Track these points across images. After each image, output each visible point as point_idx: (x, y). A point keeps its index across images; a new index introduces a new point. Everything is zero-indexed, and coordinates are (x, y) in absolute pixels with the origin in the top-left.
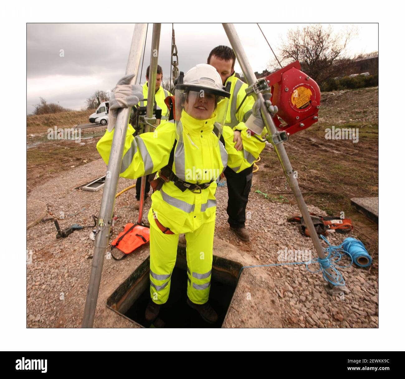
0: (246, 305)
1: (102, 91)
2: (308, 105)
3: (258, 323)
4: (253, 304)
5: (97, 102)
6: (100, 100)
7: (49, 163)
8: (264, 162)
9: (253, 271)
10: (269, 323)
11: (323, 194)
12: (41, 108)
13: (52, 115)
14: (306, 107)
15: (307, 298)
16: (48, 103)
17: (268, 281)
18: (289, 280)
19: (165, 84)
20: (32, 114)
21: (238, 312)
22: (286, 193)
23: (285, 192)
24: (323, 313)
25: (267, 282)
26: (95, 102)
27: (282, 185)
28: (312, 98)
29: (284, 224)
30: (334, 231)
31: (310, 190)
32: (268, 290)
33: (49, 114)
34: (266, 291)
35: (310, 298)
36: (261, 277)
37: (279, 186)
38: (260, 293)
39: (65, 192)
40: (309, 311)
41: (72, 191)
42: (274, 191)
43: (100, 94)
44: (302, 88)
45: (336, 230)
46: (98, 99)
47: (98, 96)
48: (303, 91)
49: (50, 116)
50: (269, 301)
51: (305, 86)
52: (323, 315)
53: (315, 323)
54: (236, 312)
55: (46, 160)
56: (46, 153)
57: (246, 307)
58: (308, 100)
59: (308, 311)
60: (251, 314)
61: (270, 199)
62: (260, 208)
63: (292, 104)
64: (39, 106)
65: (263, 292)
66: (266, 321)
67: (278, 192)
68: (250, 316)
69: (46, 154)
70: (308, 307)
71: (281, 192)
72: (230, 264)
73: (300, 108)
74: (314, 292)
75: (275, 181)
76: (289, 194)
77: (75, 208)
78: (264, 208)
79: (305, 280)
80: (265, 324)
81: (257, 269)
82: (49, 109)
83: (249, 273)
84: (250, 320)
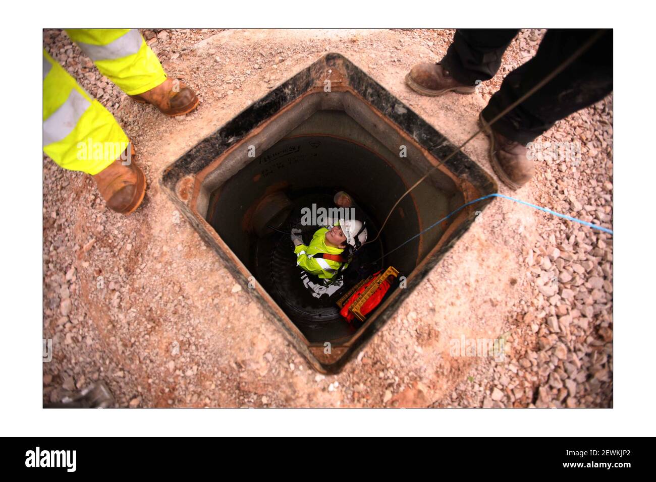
0: (458, 278)
3: (462, 315)
4: (472, 280)
9: (509, 202)
10: (481, 319)
15: (573, 279)
17: (527, 235)
18: (560, 231)
21: (435, 289)
24: (584, 316)
25: (525, 237)
34: (512, 256)
35: (579, 281)
36: (519, 221)
40: (562, 304)
50: (506, 281)
52: (582, 319)
53: (558, 331)
54: (430, 290)
57: (455, 282)
59: (559, 304)
60: (458, 297)
65: (506, 256)
66: (477, 315)
68: (453, 300)
70: (564, 296)
72: (469, 168)
74: (595, 273)
79: (591, 240)
81: (519, 201)
83: (499, 207)
84: (449, 308)
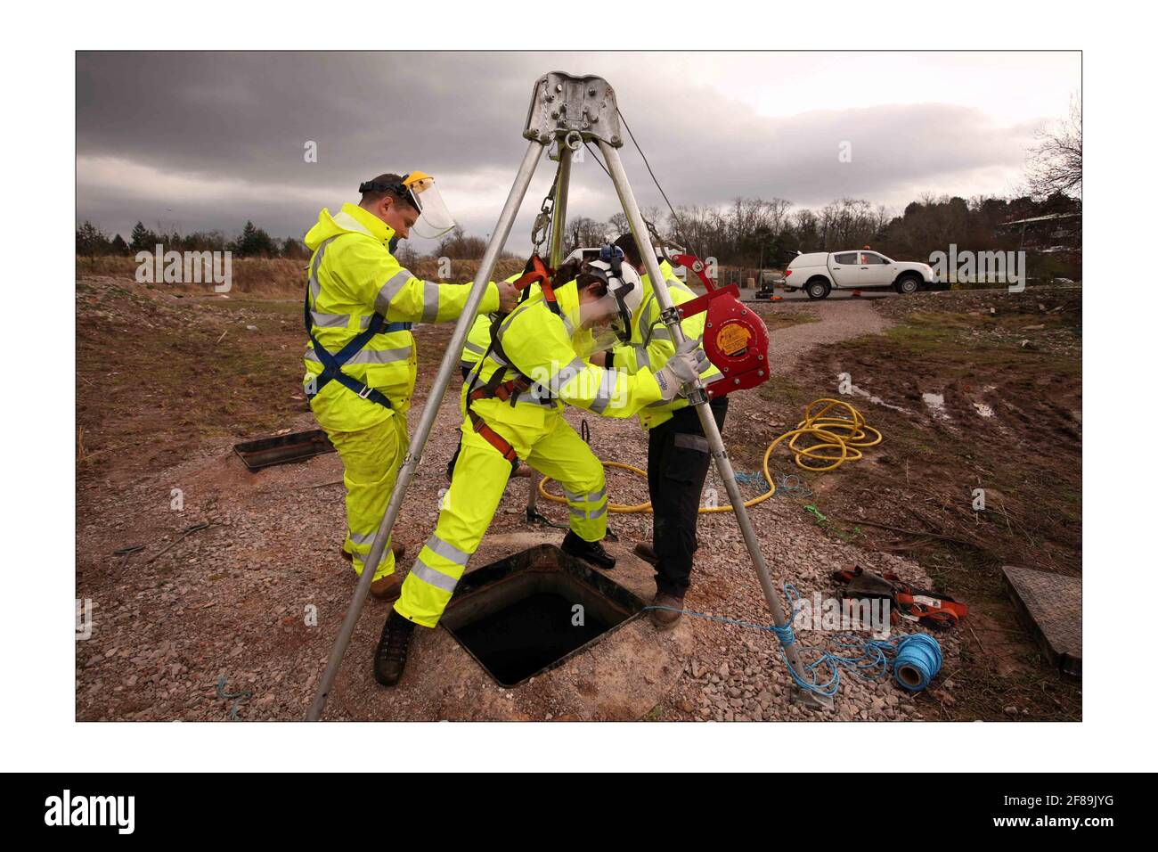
0: (615, 657)
1: (588, 220)
2: (744, 353)
4: (628, 661)
5: (573, 242)
6: (579, 239)
7: (430, 369)
8: (885, 450)
11: (960, 545)
12: (450, 246)
13: (468, 262)
14: (740, 355)
15: (743, 693)
16: (467, 235)
18: (735, 663)
19: (745, 216)
20: (431, 255)
22: (874, 526)
23: (873, 523)
26: (567, 241)
27: (874, 507)
28: (750, 342)
29: (814, 579)
30: (916, 619)
31: (934, 531)
32: (669, 654)
33: (463, 261)
35: (749, 695)
37: (868, 508)
38: (652, 652)
39: (436, 432)
41: (448, 431)
42: (850, 515)
43: (582, 225)
44: (735, 326)
45: (921, 618)
46: (576, 235)
47: (576, 230)
48: (736, 331)
49: (463, 265)
50: (659, 666)
51: (739, 323)
55: (427, 362)
56: (430, 347)
57: (612, 659)
58: (744, 344)
60: (615, 669)
61: (826, 528)
62: (789, 540)
63: (719, 349)
64: (448, 239)
65: (659, 653)
67: (858, 520)
69: (430, 350)
71: (865, 520)
73: (731, 355)
74: (765, 690)
75: (864, 493)
76: (881, 528)
77: (442, 464)
78: (798, 541)
80: (629, 690)
82: (465, 248)
